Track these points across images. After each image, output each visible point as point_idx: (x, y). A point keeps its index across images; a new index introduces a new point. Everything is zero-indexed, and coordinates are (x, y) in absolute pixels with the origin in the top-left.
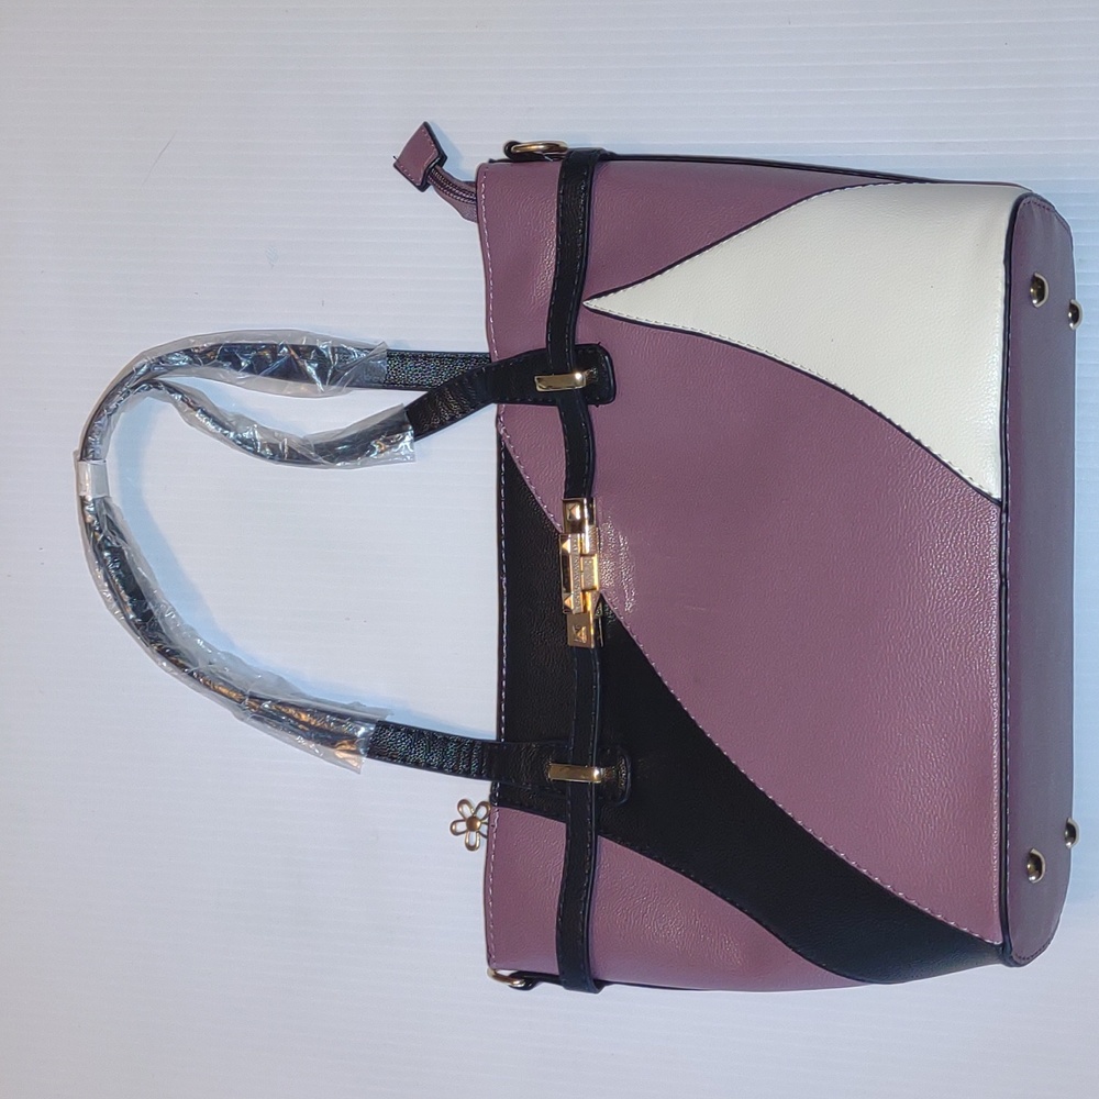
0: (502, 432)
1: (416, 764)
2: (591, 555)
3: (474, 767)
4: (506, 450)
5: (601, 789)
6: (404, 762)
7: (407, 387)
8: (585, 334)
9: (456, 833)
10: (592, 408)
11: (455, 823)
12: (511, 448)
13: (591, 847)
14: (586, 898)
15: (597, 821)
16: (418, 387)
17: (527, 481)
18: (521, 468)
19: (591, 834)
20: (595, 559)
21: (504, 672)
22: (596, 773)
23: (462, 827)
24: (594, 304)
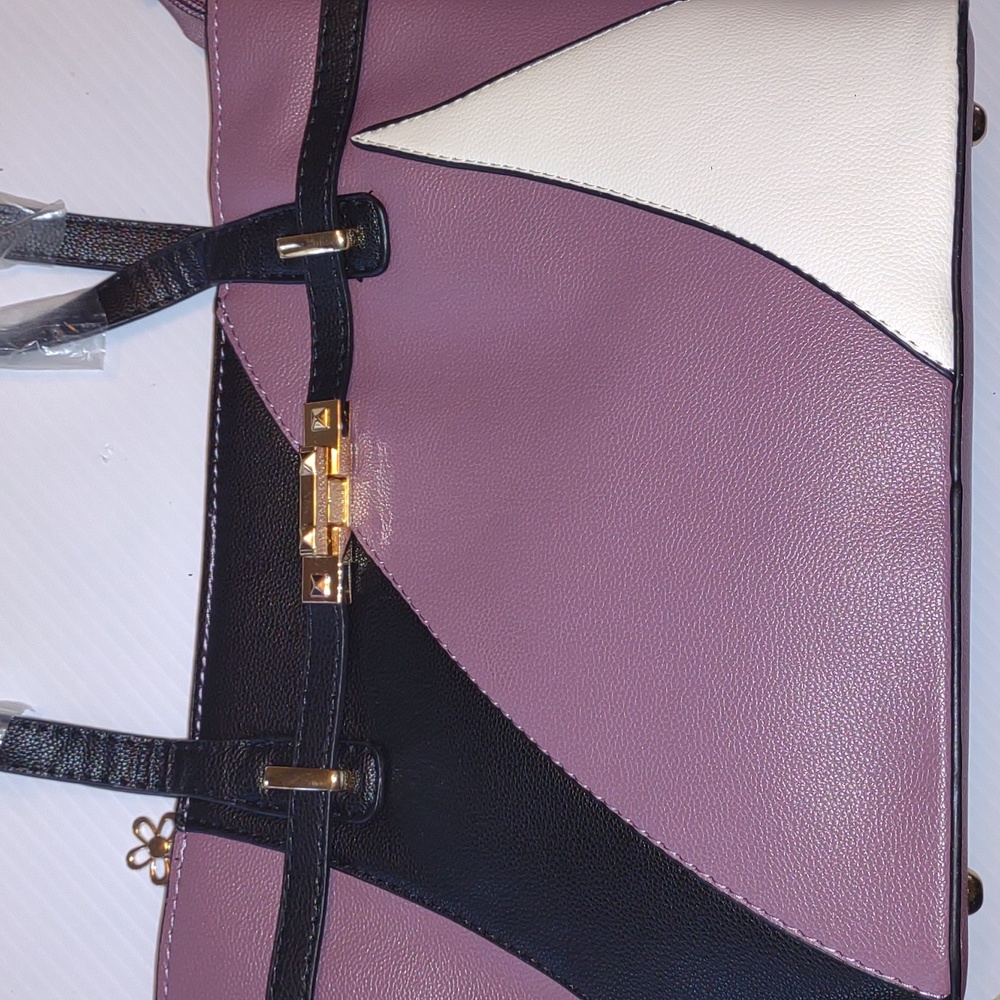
0: (223, 321)
1: (70, 777)
2: (343, 479)
3: (153, 778)
4: (228, 346)
5: (341, 801)
6: (52, 774)
7: (90, 264)
8: (350, 182)
9: (133, 866)
10: (353, 283)
11: (132, 852)
12: (234, 341)
13: (320, 884)
14: (311, 957)
15: (331, 847)
16: (104, 266)
17: (255, 384)
18: (248, 367)
19: (322, 865)
20: (346, 484)
21: (205, 645)
22: (334, 779)
23: (142, 856)
24: (367, 138)
